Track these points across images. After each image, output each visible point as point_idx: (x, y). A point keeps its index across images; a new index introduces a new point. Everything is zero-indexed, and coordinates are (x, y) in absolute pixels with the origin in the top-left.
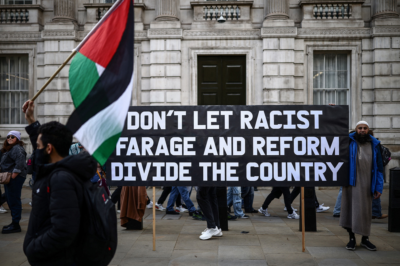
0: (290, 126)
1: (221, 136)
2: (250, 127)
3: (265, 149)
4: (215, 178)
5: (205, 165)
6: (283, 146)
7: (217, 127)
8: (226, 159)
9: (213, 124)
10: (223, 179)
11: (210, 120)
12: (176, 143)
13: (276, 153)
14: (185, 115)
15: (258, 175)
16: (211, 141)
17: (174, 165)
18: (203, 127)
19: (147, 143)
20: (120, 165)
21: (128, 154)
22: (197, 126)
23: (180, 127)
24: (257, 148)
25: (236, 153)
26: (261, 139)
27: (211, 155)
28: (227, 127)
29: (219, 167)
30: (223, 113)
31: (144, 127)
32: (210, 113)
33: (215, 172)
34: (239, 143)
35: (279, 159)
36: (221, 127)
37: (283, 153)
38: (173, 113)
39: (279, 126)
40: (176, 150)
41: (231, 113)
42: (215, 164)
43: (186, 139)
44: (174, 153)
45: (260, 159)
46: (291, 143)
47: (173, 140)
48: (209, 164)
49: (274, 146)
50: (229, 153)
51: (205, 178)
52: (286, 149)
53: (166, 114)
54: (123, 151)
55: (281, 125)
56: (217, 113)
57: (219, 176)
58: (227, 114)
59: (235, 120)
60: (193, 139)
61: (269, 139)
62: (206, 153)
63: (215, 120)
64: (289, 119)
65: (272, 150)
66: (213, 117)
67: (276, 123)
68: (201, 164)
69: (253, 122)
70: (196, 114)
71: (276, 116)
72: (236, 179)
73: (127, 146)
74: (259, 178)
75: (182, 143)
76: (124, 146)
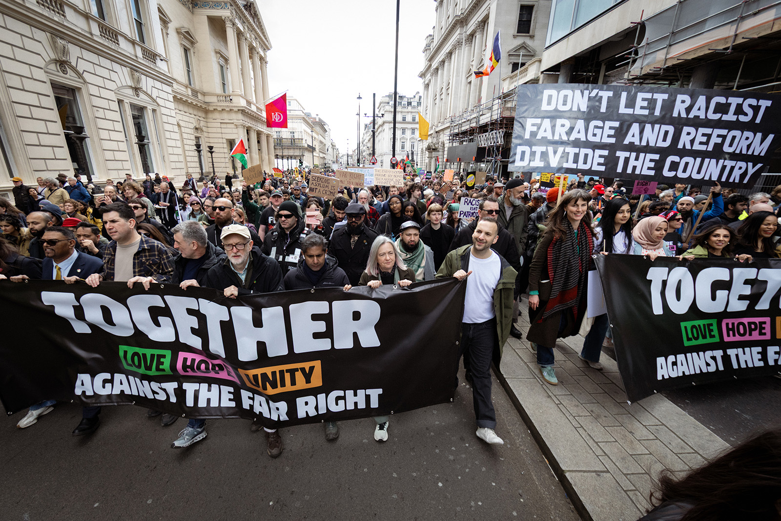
0: (730, 117)
1: (648, 123)
2: (684, 115)
3: (692, 142)
4: (629, 171)
5: (622, 155)
6: (715, 140)
7: (646, 112)
8: (647, 149)
9: (642, 108)
10: (637, 172)
11: (639, 103)
12: (596, 127)
13: (703, 148)
14: (612, 95)
15: (676, 170)
16: (635, 128)
17: (589, 151)
18: (630, 111)
19: (563, 126)
20: (527, 149)
21: (539, 137)
22: (623, 110)
23: (603, 109)
24: (684, 141)
25: (661, 144)
26: (692, 130)
27: (632, 144)
28: (657, 112)
29: (637, 159)
30: (656, 96)
31: (561, 108)
32: (640, 95)
33: (632, 163)
34: (666, 133)
35: (704, 155)
36: (650, 112)
37: (710, 148)
38: (598, 92)
39: (717, 116)
40: (595, 135)
41: (666, 96)
42: (634, 155)
43: (608, 124)
44: (591, 138)
45: (683, 153)
46: (724, 137)
47: (593, 123)
48: (627, 154)
49: (704, 139)
50: (652, 144)
51: (619, 170)
52: (716, 144)
53: (590, 93)
54: (533, 134)
55: (721, 115)
56: (649, 96)
57: (634, 168)
58: (661, 97)
59: (669, 106)
60: (616, 124)
61: (702, 130)
62: (626, 142)
63: (645, 104)
64: (732, 109)
65: (701, 143)
66: (644, 100)
67: (715, 112)
68: (618, 154)
69: (688, 110)
70: (624, 95)
71: (718, 104)
72: (652, 173)
73: (539, 128)
74: (676, 174)
75: (602, 128)
76: (535, 129)
